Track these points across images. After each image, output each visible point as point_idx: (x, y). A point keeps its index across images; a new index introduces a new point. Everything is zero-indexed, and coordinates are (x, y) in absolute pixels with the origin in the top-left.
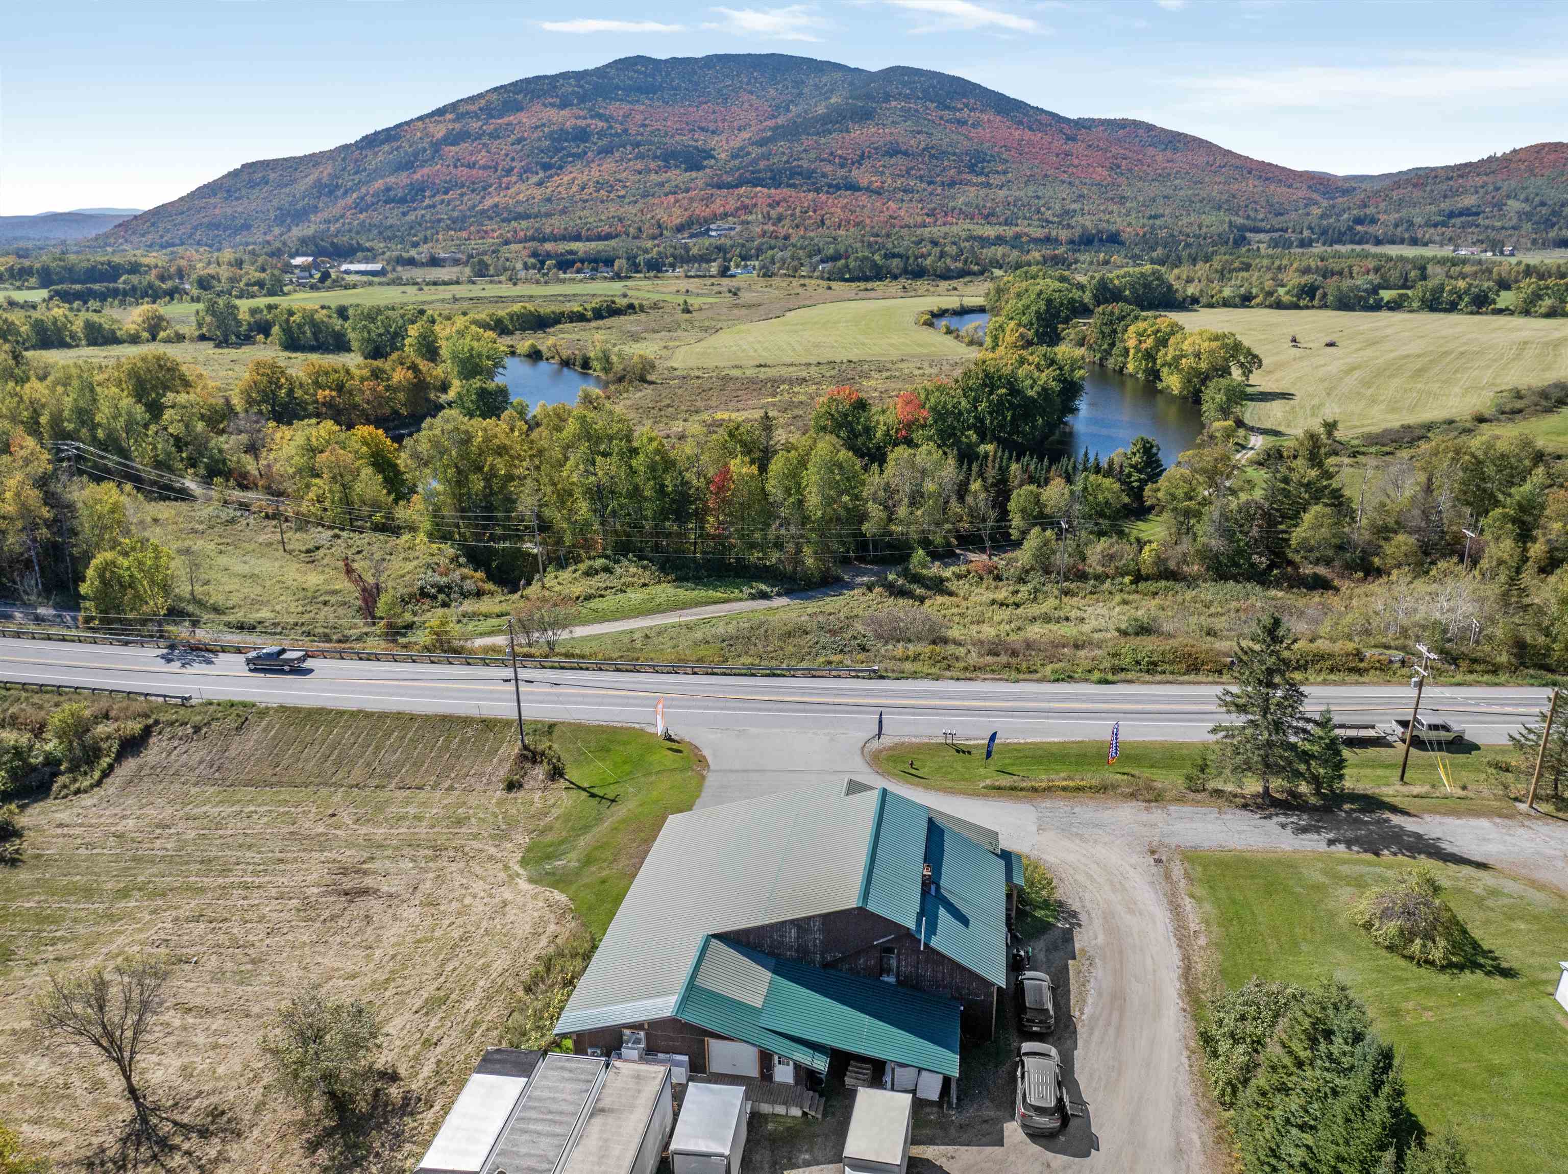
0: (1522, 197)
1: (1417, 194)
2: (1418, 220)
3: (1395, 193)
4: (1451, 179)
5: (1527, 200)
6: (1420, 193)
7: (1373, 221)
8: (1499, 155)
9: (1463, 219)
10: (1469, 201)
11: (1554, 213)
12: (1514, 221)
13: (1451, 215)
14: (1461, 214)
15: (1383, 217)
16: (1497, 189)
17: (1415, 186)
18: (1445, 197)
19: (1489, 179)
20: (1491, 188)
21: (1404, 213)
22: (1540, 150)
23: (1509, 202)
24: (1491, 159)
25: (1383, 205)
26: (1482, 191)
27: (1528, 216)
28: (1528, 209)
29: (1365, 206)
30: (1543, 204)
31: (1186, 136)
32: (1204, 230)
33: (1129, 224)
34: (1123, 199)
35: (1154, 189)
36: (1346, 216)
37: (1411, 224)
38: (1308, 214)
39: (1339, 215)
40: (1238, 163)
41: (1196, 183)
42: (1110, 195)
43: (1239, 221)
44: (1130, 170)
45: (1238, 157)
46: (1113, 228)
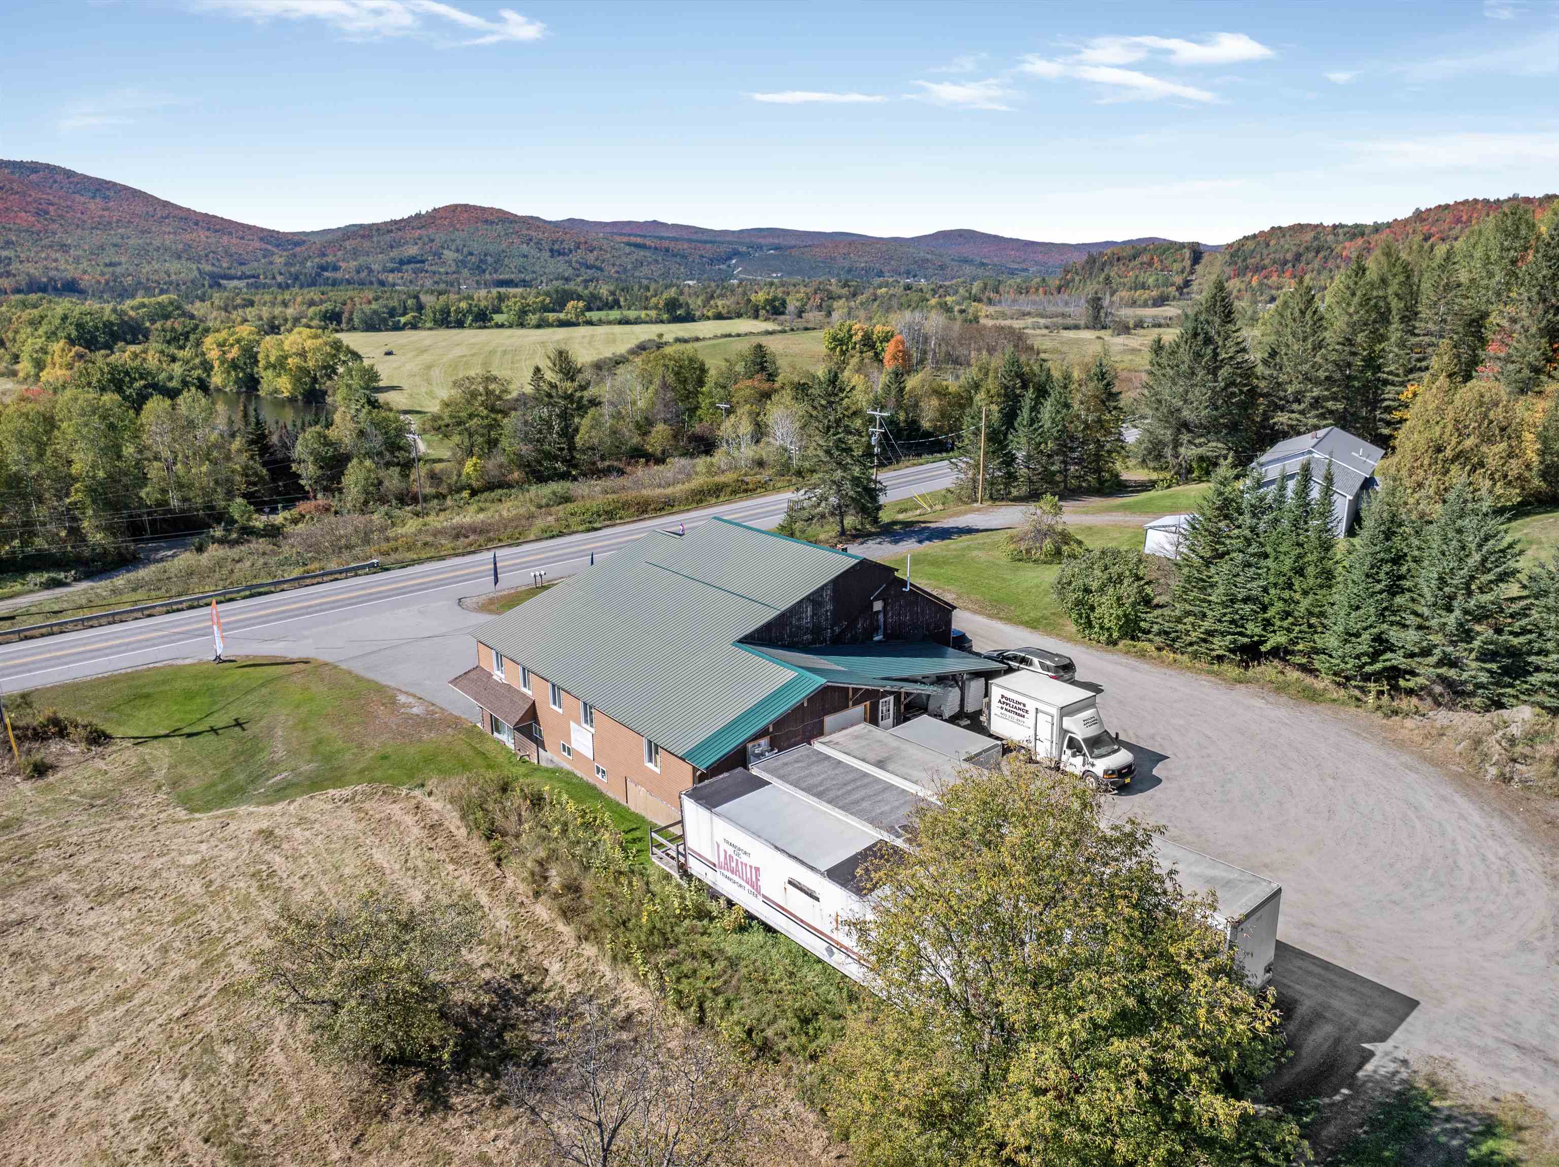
0: (453, 248)
4: (391, 231)
6: (370, 244)
7: (336, 268)
9: (413, 265)
10: (412, 251)
15: (343, 265)
16: (432, 241)
18: (392, 247)
20: (426, 240)
21: (362, 260)
23: (445, 252)
25: (340, 254)
26: (420, 242)
27: (464, 263)
28: (461, 258)
29: (324, 255)
31: (115, 184)
32: (173, 277)
33: (85, 272)
34: (64, 248)
35: (99, 237)
36: (309, 264)
38: (271, 263)
40: (183, 215)
41: (143, 232)
43: (208, 268)
45: (181, 208)
46: (69, 276)
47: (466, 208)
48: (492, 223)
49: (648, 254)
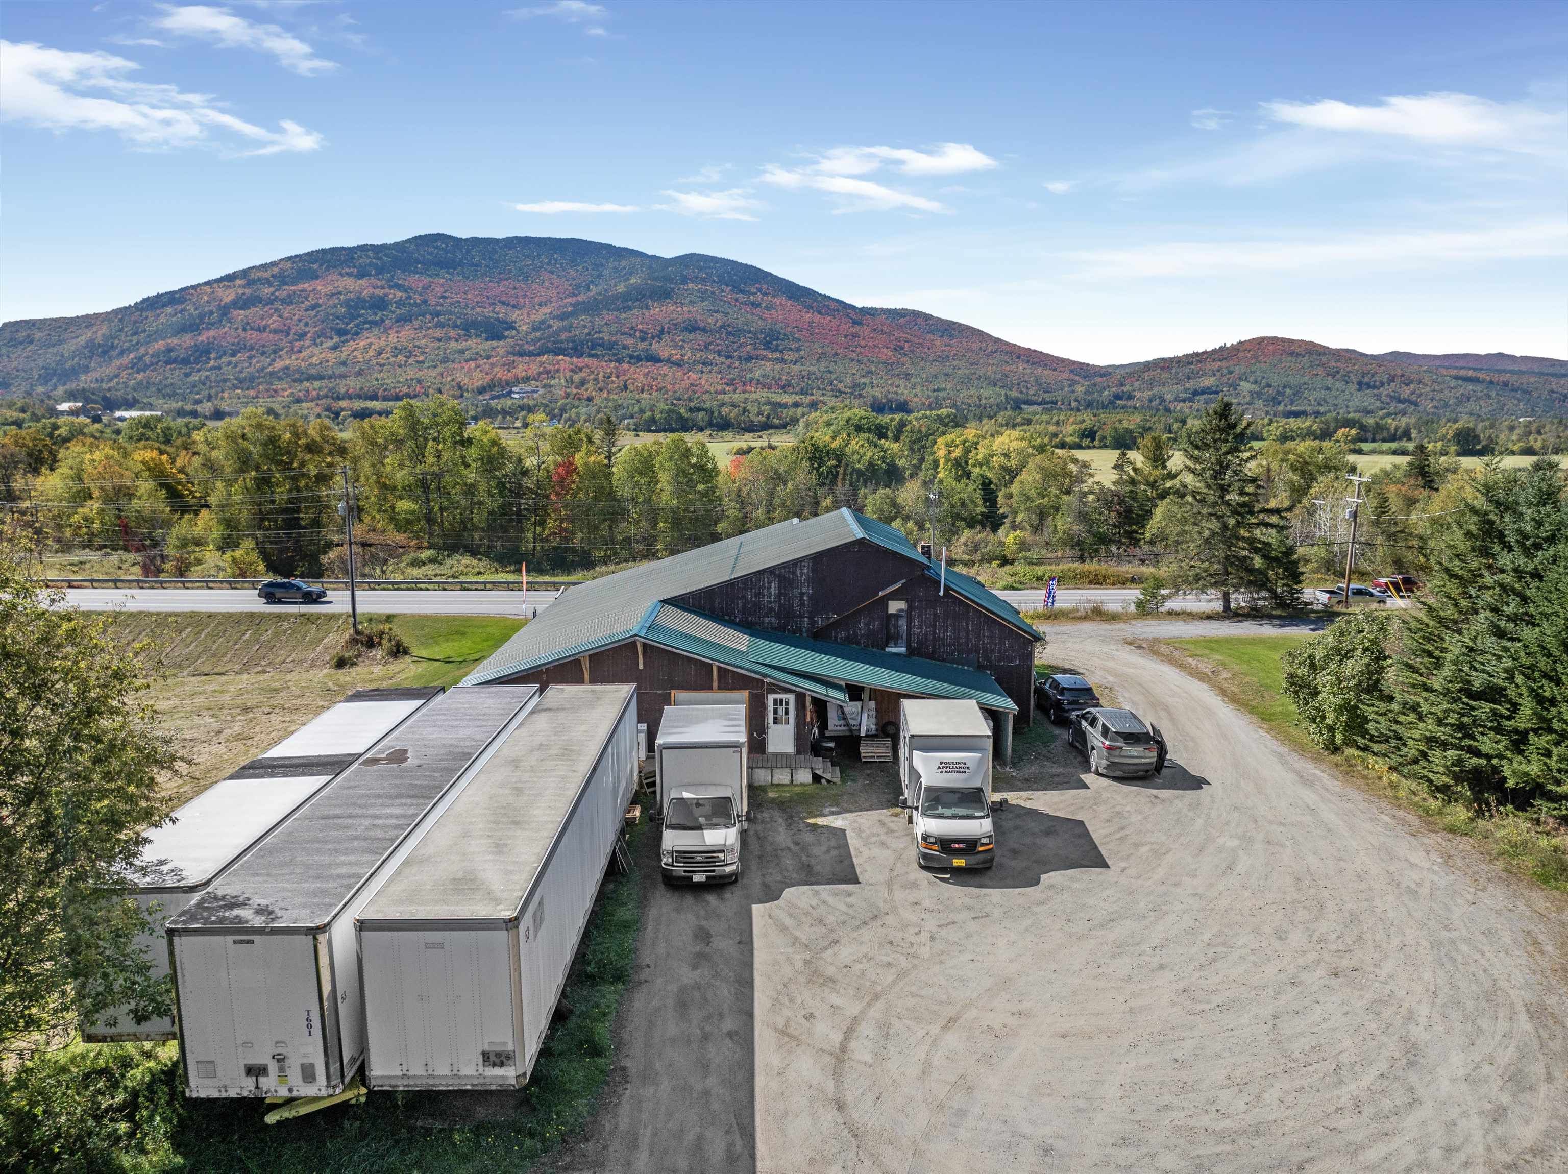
0: (1251, 379)
1: (1165, 375)
2: (1168, 397)
3: (1146, 374)
4: (1192, 363)
5: (1255, 382)
6: (1167, 375)
7: (1130, 397)
8: (1228, 345)
9: (1206, 396)
10: (1209, 382)
11: (1278, 392)
12: (1248, 399)
13: (1196, 393)
14: (1203, 392)
15: (1138, 394)
16: (1231, 372)
17: (1162, 368)
18: (1189, 378)
19: (1224, 364)
20: (1225, 371)
21: (1156, 390)
22: (1260, 342)
23: (1242, 383)
24: (1222, 349)
25: (1137, 384)
26: (1218, 374)
27: (1259, 394)
28: (1257, 389)
29: (1122, 385)
30: (1269, 386)
31: (960, 325)
32: (983, 401)
33: (916, 395)
34: (908, 376)
35: (934, 369)
36: (1106, 393)
37: (1163, 400)
38: (1073, 392)
39: (1101, 392)
40: (1008, 349)
41: (972, 364)
42: (896, 372)
43: (1014, 394)
44: (912, 351)
45: (1008, 344)
46: (902, 399)
47: (1274, 340)
48: (1298, 355)
49: (1479, 388)
